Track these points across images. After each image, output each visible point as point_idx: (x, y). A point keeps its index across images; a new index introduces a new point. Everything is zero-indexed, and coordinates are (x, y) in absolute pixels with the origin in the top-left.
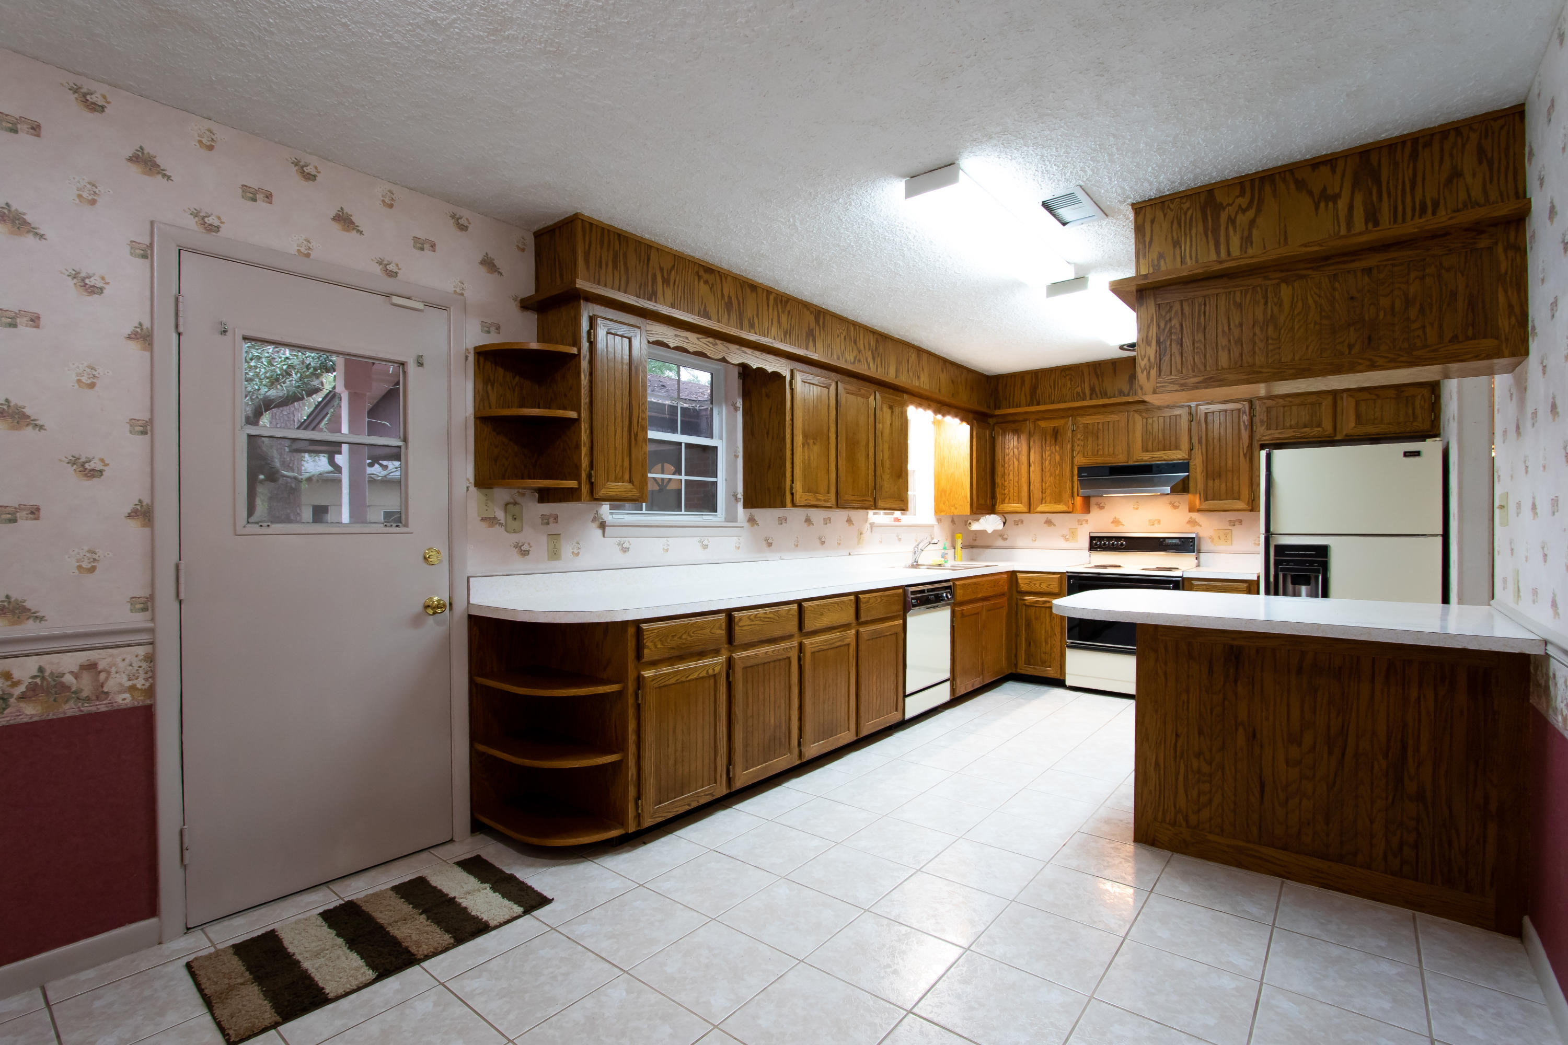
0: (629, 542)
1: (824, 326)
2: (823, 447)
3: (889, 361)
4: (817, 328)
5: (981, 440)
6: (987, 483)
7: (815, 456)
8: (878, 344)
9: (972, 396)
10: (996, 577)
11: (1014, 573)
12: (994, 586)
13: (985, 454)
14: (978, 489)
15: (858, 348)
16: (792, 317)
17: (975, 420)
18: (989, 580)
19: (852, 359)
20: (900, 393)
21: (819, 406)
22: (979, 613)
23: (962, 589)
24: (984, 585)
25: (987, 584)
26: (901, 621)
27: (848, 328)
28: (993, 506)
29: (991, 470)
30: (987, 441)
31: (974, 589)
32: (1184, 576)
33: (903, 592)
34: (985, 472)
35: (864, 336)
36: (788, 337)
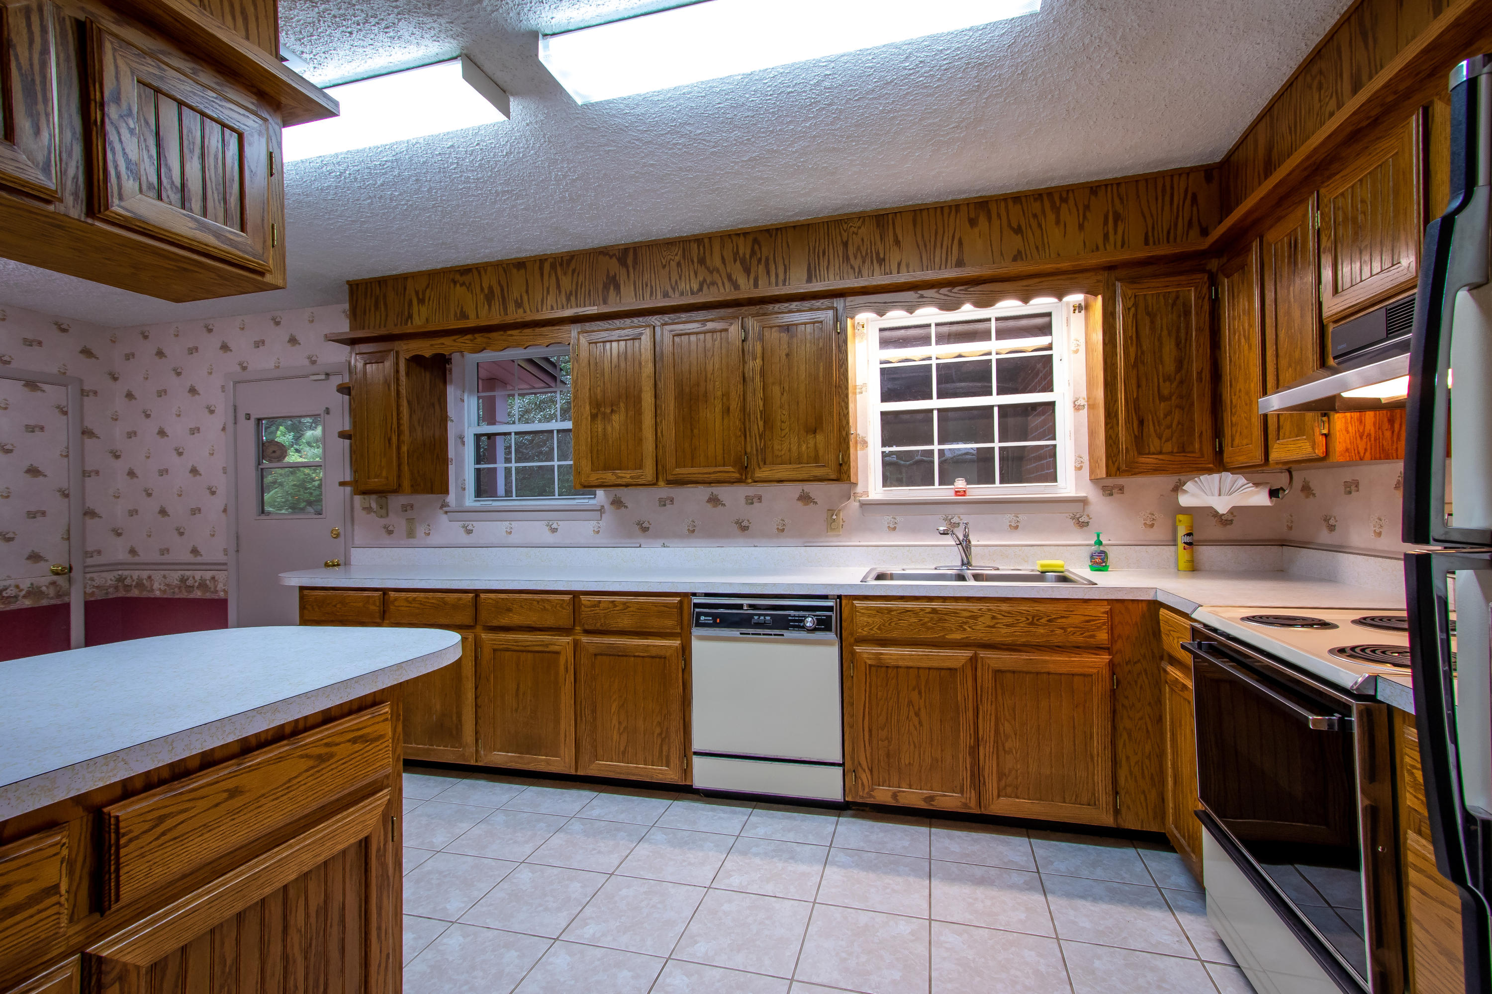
0: (473, 525)
1: (635, 262)
2: (631, 413)
3: (787, 262)
4: (623, 271)
5: (1152, 316)
6: (1192, 404)
7: (616, 425)
8: (756, 247)
9: (1115, 233)
10: (1041, 608)
11: (1155, 605)
12: (1032, 624)
13: (1178, 344)
14: (1141, 422)
15: (708, 269)
16: (578, 274)
17: (1119, 280)
18: (1000, 611)
19: (695, 287)
20: (822, 301)
21: (623, 365)
22: (956, 669)
23: (875, 616)
24: (975, 618)
25: (993, 618)
26: (676, 643)
27: (684, 249)
28: (1219, 454)
29: (1206, 375)
30: (1187, 313)
31: (926, 620)
32: (1379, 697)
33: (681, 602)
34: (1181, 382)
35: (723, 246)
36: (573, 299)
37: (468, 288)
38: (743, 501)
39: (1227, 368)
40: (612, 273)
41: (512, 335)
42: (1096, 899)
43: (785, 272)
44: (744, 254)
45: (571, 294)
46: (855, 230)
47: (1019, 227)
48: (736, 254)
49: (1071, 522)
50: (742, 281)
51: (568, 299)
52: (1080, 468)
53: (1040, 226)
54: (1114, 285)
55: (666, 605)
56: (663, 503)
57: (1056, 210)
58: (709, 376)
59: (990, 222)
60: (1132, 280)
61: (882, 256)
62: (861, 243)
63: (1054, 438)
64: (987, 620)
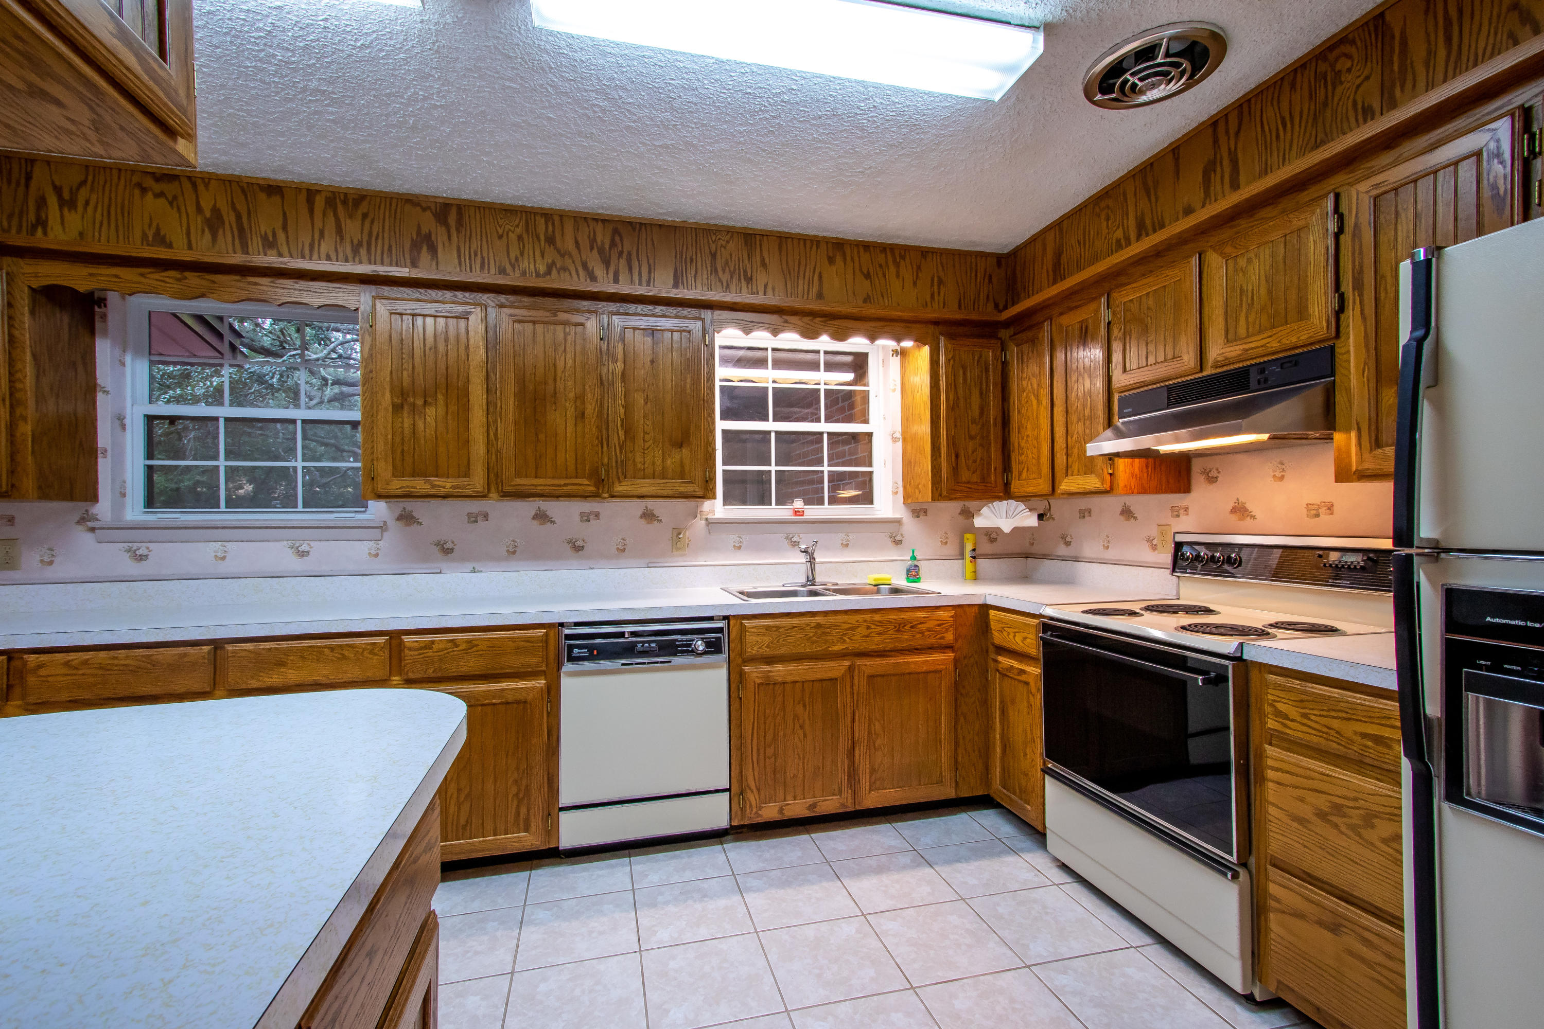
0: (148, 548)
1: (460, 224)
2: (453, 408)
3: (651, 261)
4: (442, 231)
5: (964, 369)
6: (990, 444)
7: (431, 421)
8: (617, 239)
9: (939, 295)
10: (906, 616)
11: (984, 609)
12: (898, 631)
13: (981, 394)
14: (957, 456)
15: (559, 251)
16: (372, 222)
17: (942, 335)
18: (874, 621)
19: (542, 269)
20: (689, 310)
21: (441, 347)
22: (836, 679)
23: (764, 634)
24: (853, 629)
25: (868, 628)
26: (541, 683)
27: (527, 222)
28: (1007, 485)
29: (999, 420)
30: (987, 370)
31: (812, 634)
32: (1245, 657)
33: (546, 634)
34: (983, 425)
35: (576, 229)
36: (363, 252)
37: (171, 203)
38: (578, 518)
39: (1015, 417)
40: (425, 230)
41: (256, 284)
42: (967, 860)
43: (650, 272)
44: (603, 244)
45: (360, 244)
46: (724, 243)
47: (868, 272)
48: (593, 242)
49: (890, 540)
50: (599, 272)
51: (356, 250)
52: (896, 493)
53: (884, 276)
54: (938, 338)
55: (528, 640)
56: (473, 519)
57: (897, 265)
58: (559, 373)
59: (845, 264)
60: (951, 337)
61: (749, 275)
62: (729, 257)
63: (871, 466)
64: (862, 631)
